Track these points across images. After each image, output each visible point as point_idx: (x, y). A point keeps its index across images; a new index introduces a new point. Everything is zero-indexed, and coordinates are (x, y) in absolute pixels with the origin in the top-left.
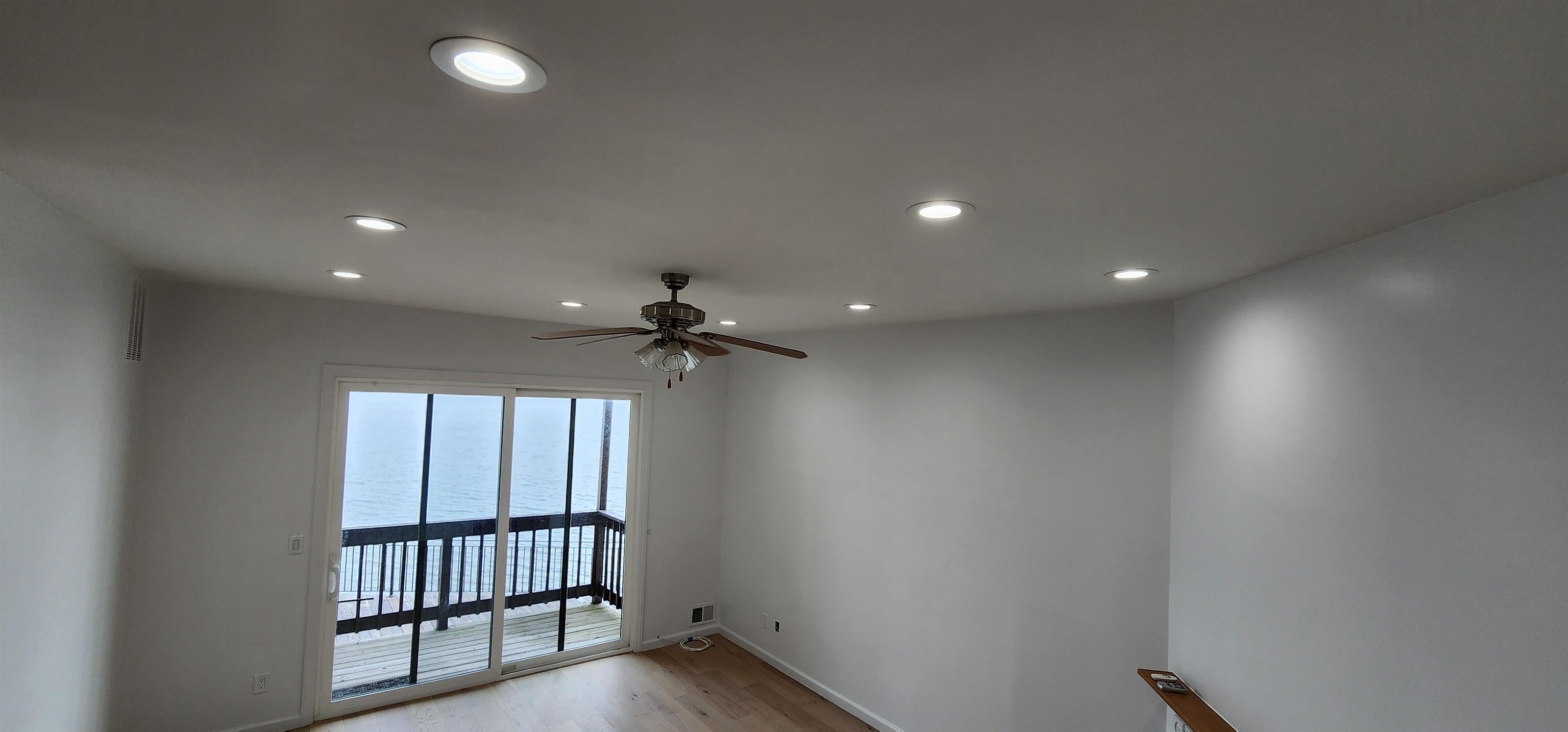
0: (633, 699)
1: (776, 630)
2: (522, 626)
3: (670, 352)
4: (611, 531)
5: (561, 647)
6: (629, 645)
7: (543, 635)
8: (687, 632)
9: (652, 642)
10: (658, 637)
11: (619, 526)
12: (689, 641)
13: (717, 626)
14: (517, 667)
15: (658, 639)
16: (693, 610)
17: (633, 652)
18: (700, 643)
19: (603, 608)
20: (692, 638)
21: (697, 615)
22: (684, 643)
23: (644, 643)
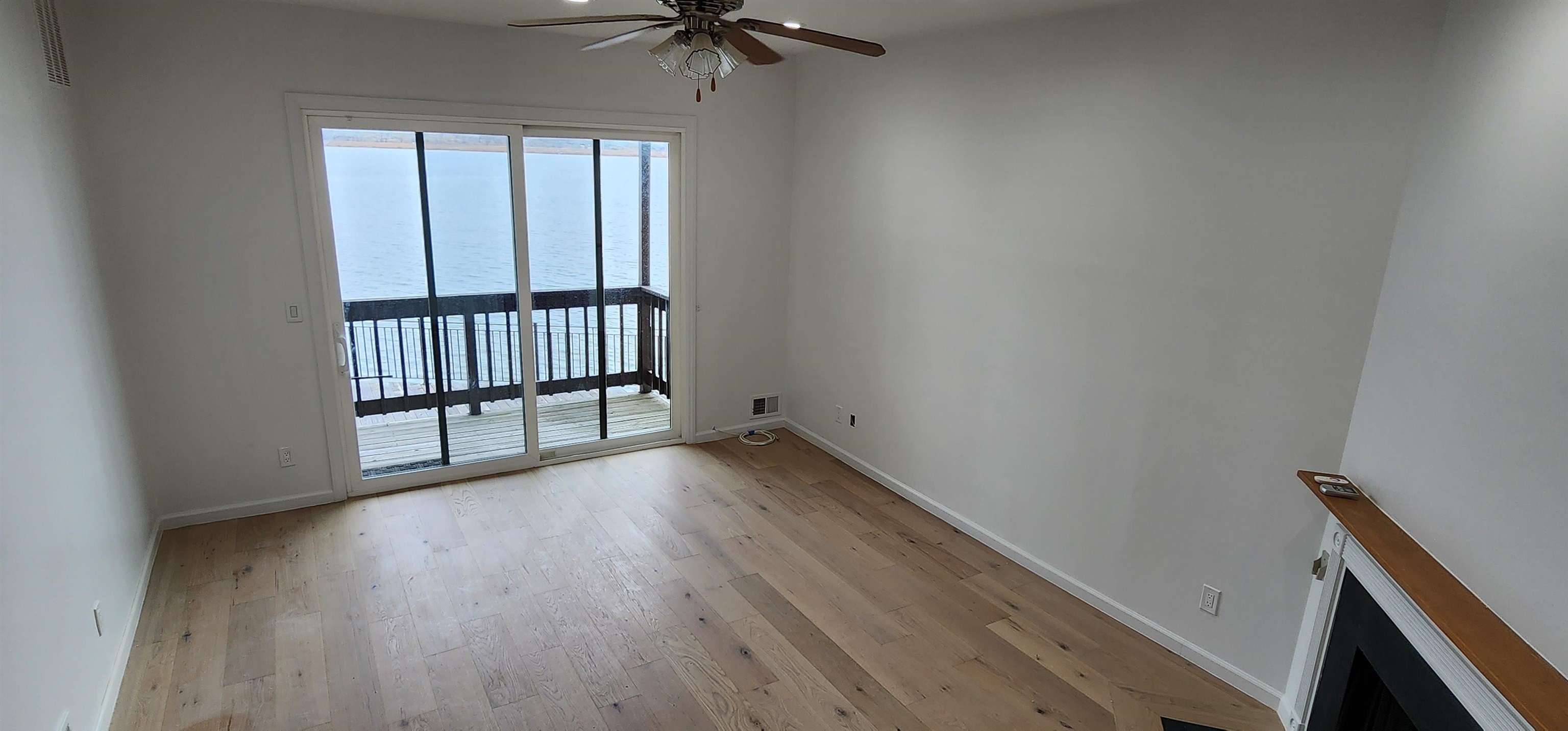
0: (685, 490)
1: (852, 424)
2: (561, 414)
3: (695, 48)
4: (657, 310)
5: (604, 435)
6: (681, 436)
7: (586, 424)
8: (747, 425)
9: (707, 434)
10: (714, 429)
11: (662, 303)
12: (750, 435)
13: (784, 419)
14: (557, 453)
15: (714, 431)
16: (754, 400)
17: (685, 443)
18: (763, 437)
19: (653, 398)
20: (754, 431)
21: (759, 406)
22: (744, 437)
23: (697, 434)
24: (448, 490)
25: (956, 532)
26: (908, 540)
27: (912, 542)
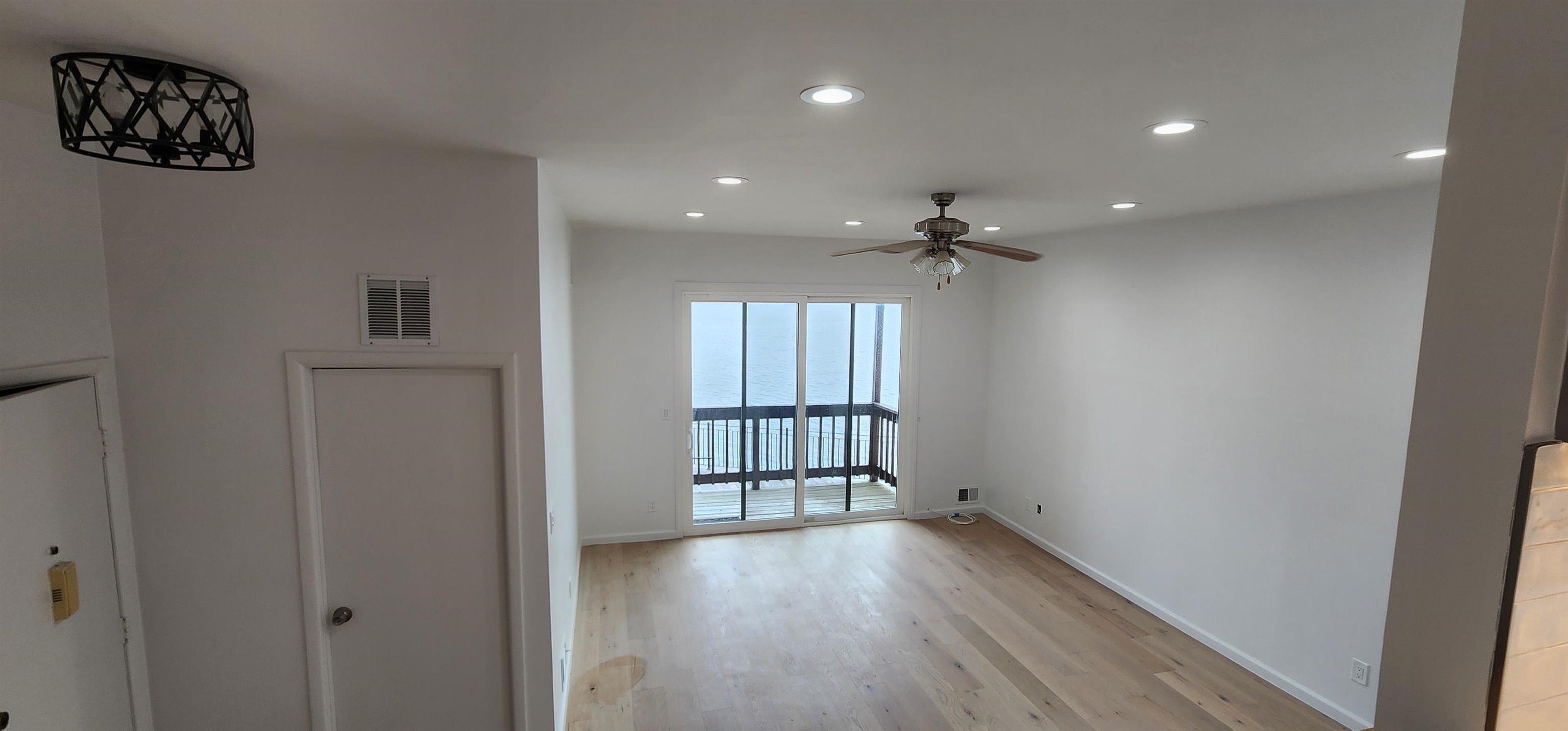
0: (908, 552)
1: (1038, 512)
2: (817, 492)
3: (939, 260)
4: (885, 420)
5: (848, 509)
6: (903, 513)
7: (833, 501)
8: (955, 508)
9: (923, 513)
10: (928, 510)
11: (892, 416)
12: (956, 516)
13: (983, 506)
14: (815, 519)
15: (928, 511)
16: (960, 490)
17: (906, 519)
18: (964, 518)
19: (879, 485)
20: (958, 514)
21: (963, 495)
22: (952, 517)
23: (916, 513)
24: (746, 537)
25: (1129, 603)
26: (1087, 604)
27: (1090, 606)
